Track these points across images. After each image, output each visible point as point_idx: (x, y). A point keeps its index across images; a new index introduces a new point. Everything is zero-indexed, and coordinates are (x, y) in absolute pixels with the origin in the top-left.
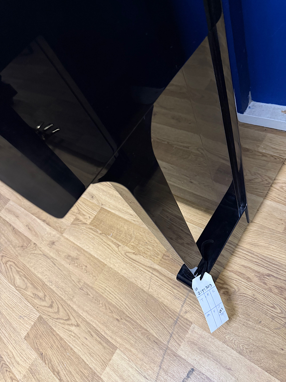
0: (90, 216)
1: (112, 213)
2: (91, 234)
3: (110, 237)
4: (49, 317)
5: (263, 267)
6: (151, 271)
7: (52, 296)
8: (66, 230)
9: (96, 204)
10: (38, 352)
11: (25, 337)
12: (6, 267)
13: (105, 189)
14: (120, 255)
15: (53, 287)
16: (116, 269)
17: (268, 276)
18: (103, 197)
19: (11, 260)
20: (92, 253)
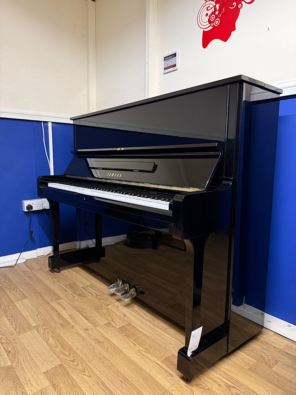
0: (120, 325)
1: (136, 328)
2: (117, 334)
3: (130, 339)
4: (69, 367)
5: (231, 382)
6: (155, 364)
7: (76, 356)
8: (100, 326)
9: (126, 320)
10: (52, 383)
11: (44, 372)
12: (44, 331)
13: (135, 315)
14: (135, 350)
15: (78, 352)
16: (129, 356)
17: (232, 387)
18: (133, 319)
19: (49, 328)
20: (115, 343)
